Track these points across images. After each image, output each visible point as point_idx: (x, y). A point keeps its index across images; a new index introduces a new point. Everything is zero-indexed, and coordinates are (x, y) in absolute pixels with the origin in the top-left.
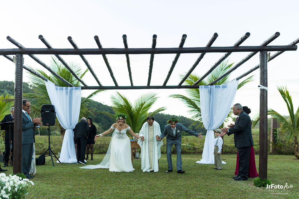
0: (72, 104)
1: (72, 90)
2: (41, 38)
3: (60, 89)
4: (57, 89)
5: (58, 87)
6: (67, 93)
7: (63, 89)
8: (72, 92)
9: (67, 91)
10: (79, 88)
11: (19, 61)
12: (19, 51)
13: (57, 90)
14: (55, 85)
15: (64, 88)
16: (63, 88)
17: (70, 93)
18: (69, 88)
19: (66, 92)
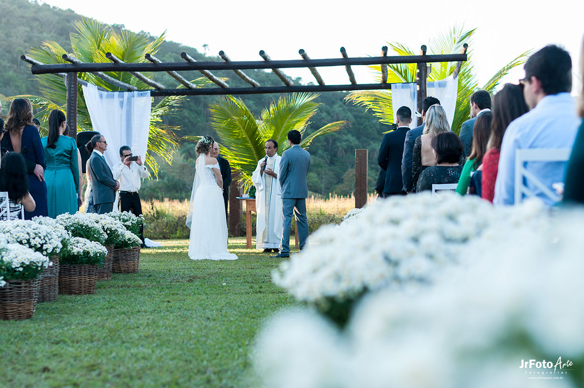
0: (131, 128)
1: (133, 98)
2: (110, 57)
3: (108, 96)
4: (101, 96)
5: (103, 92)
6: (122, 103)
7: (113, 97)
8: (132, 103)
9: (121, 99)
10: (146, 93)
11: (73, 83)
12: (72, 68)
13: (102, 98)
14: (98, 89)
15: (116, 93)
16: (114, 95)
17: (127, 105)
18: (126, 94)
19: (120, 102)
